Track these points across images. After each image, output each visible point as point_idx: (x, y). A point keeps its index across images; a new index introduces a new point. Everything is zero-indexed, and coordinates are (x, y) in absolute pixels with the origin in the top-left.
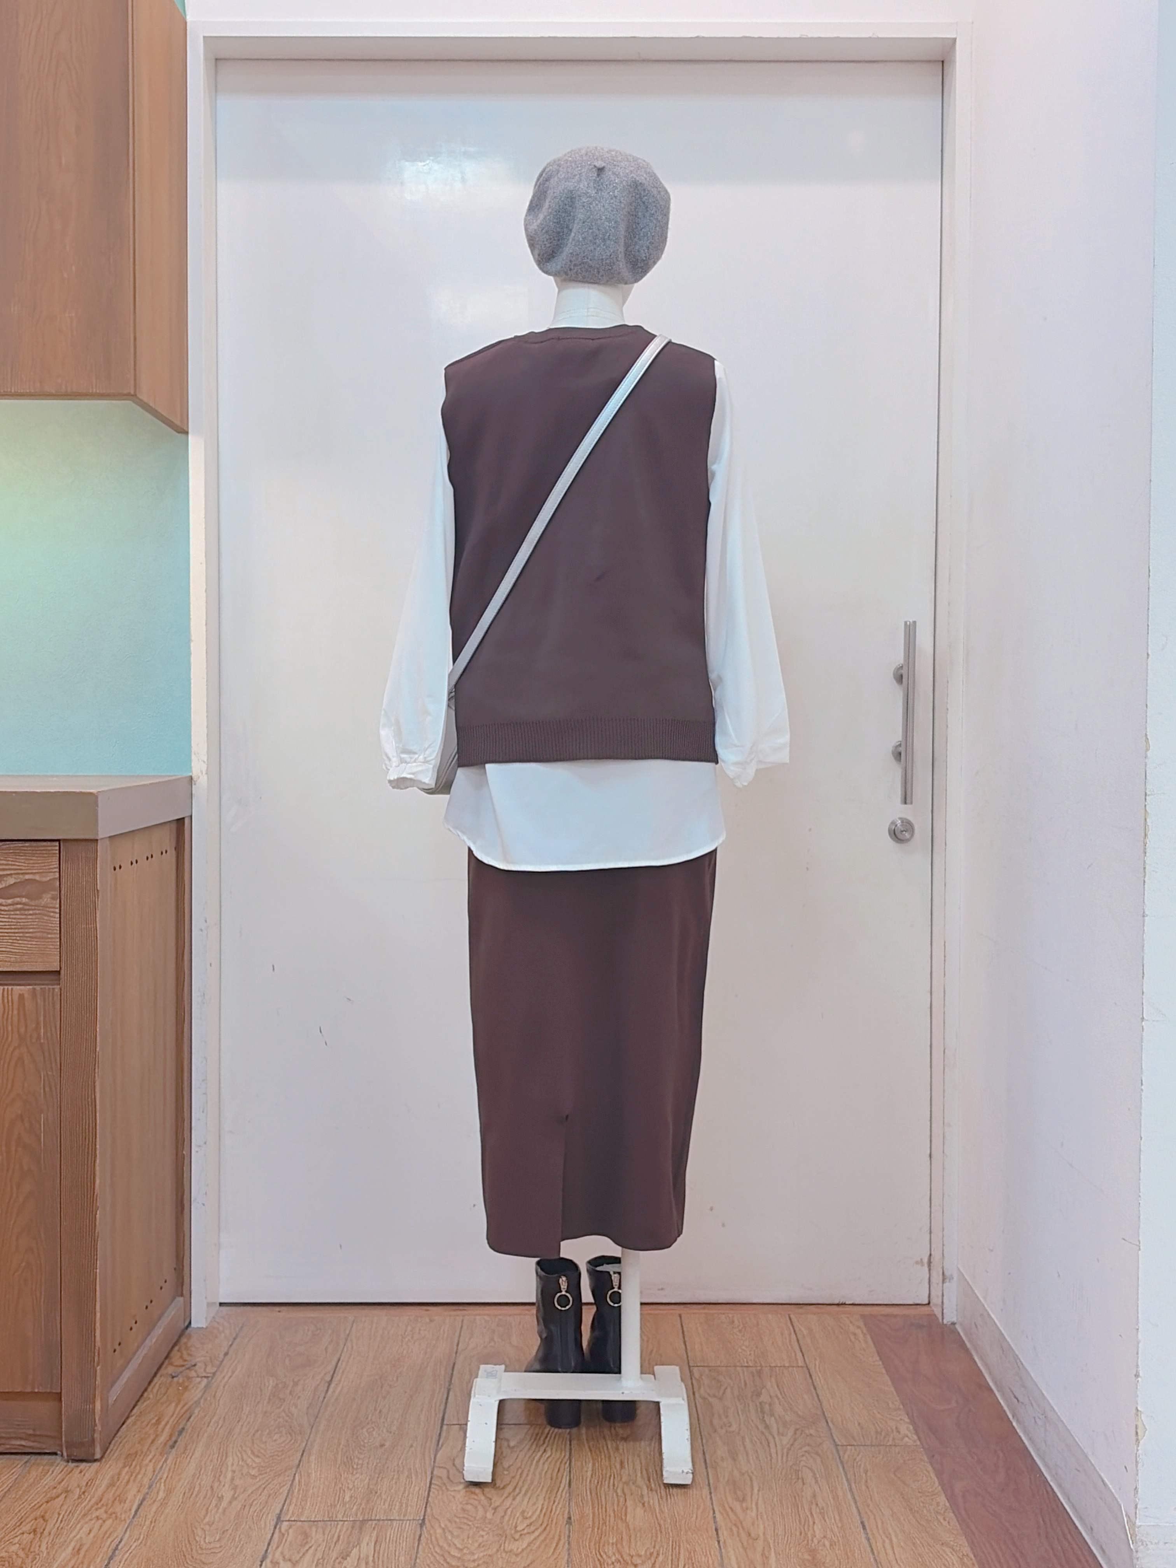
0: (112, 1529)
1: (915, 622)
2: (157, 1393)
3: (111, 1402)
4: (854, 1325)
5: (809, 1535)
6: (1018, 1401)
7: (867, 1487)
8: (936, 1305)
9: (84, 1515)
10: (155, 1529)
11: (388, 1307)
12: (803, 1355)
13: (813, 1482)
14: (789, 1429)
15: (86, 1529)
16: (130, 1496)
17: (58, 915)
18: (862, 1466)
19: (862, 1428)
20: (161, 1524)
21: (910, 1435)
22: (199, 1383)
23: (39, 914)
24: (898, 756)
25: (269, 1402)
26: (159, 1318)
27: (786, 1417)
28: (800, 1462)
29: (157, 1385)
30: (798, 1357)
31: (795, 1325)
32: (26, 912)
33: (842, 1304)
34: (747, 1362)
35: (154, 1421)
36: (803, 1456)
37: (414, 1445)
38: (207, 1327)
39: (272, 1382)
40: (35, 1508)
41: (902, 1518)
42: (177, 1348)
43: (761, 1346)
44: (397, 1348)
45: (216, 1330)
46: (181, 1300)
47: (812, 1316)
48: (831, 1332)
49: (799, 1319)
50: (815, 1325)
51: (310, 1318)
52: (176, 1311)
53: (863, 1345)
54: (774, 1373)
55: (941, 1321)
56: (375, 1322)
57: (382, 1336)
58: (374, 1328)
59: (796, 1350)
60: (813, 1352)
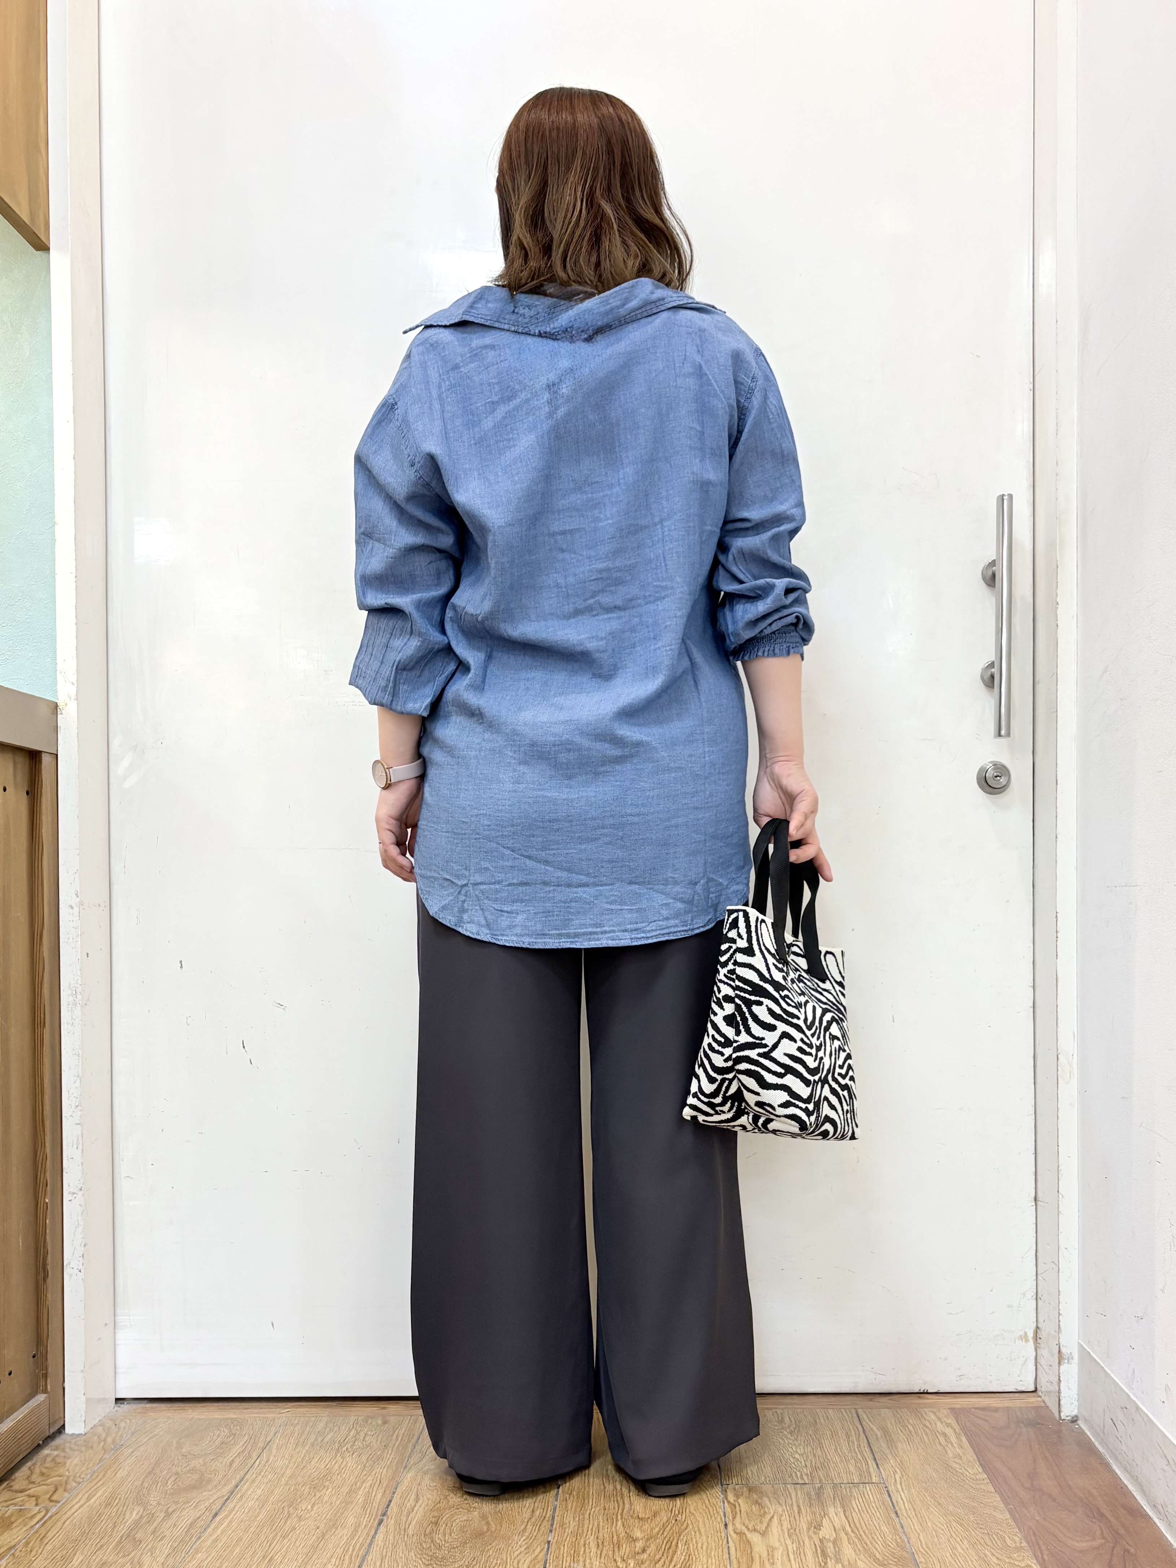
4: (942, 1422)
8: (1048, 1393)
12: (877, 1465)
27: (859, 1563)
30: (871, 1470)
31: (864, 1423)
33: (923, 1393)
34: (802, 1478)
38: (85, 1434)
42: (29, 1464)
43: (820, 1453)
44: (328, 1461)
45: (96, 1437)
46: (41, 1397)
47: (886, 1410)
48: (913, 1431)
49: (869, 1415)
50: (891, 1422)
51: (227, 1419)
52: (29, 1413)
53: (958, 1450)
54: (839, 1492)
55: (1057, 1415)
56: (311, 1424)
57: (313, 1445)
58: (306, 1432)
59: (868, 1459)
60: (892, 1462)
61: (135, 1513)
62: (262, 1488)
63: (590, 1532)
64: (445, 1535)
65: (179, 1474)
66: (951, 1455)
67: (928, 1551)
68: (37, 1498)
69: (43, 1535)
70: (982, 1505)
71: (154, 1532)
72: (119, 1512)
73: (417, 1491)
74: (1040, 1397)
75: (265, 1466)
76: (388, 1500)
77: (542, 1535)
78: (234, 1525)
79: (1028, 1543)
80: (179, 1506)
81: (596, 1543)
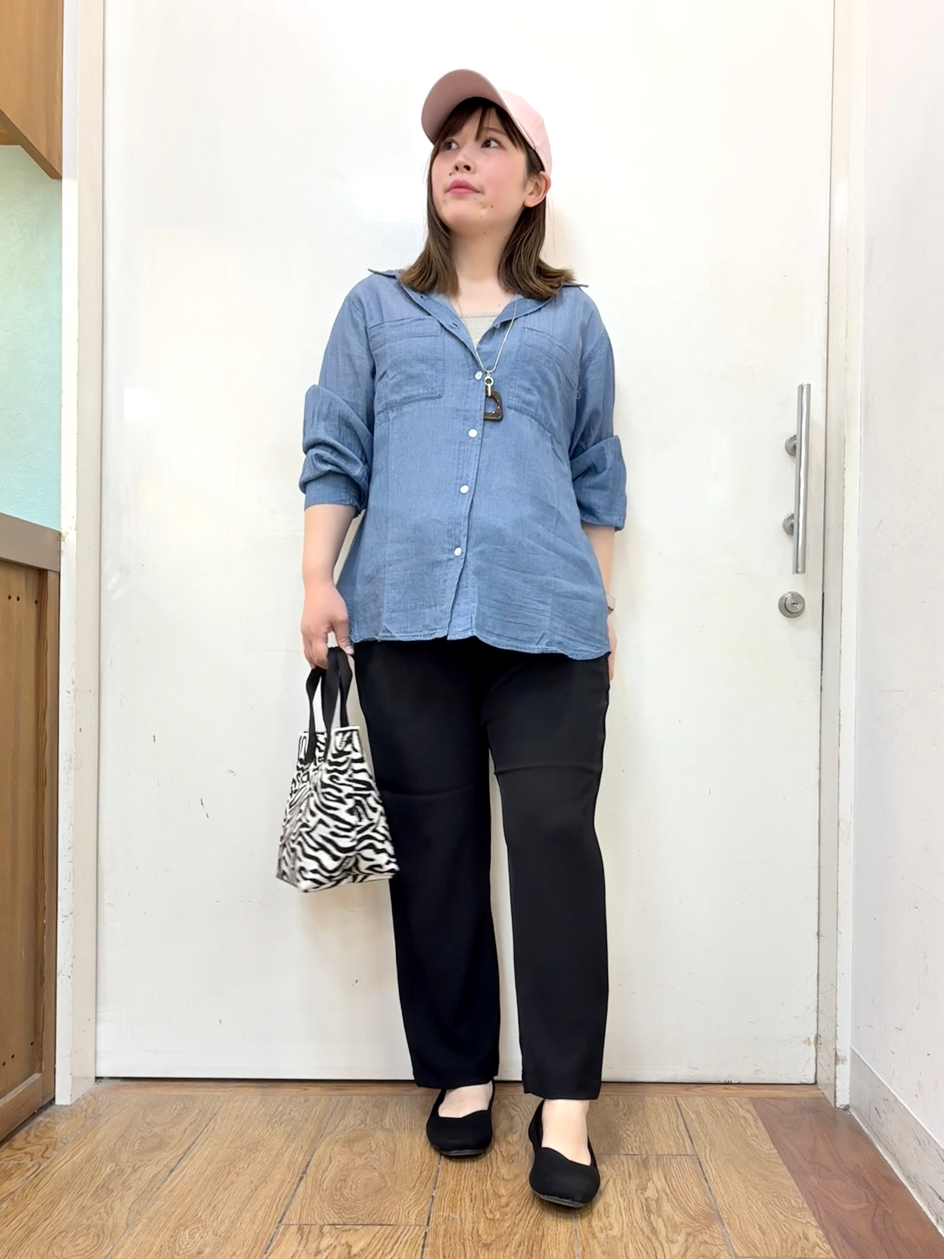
4: (743, 1108)
8: (825, 1086)
12: (692, 1143)
14: (679, 1235)
19: (764, 1233)
24: (790, 528)
30: (687, 1144)
31: (681, 1107)
33: (728, 1084)
38: (71, 1105)
42: (26, 1128)
43: (647, 1132)
44: (261, 1130)
45: (79, 1108)
46: (37, 1076)
47: (700, 1098)
48: (720, 1117)
49: (686, 1102)
50: (703, 1108)
51: (182, 1096)
52: (26, 1088)
53: (755, 1131)
54: (661, 1162)
55: (833, 1104)
56: (248, 1100)
57: (249, 1117)
58: (244, 1107)
59: (684, 1137)
60: (703, 1138)
61: (109, 1168)
62: (209, 1150)
63: (465, 1189)
64: (351, 1189)
65: (143, 1138)
66: (749, 1134)
67: (729, 1208)
68: (32, 1155)
69: (35, 1184)
70: (773, 1174)
71: (123, 1183)
72: (96, 1167)
73: (331, 1154)
74: (819, 1088)
75: (211, 1133)
76: (308, 1161)
77: (427, 1192)
78: (186, 1179)
79: (808, 1204)
80: (143, 1163)
81: (470, 1198)
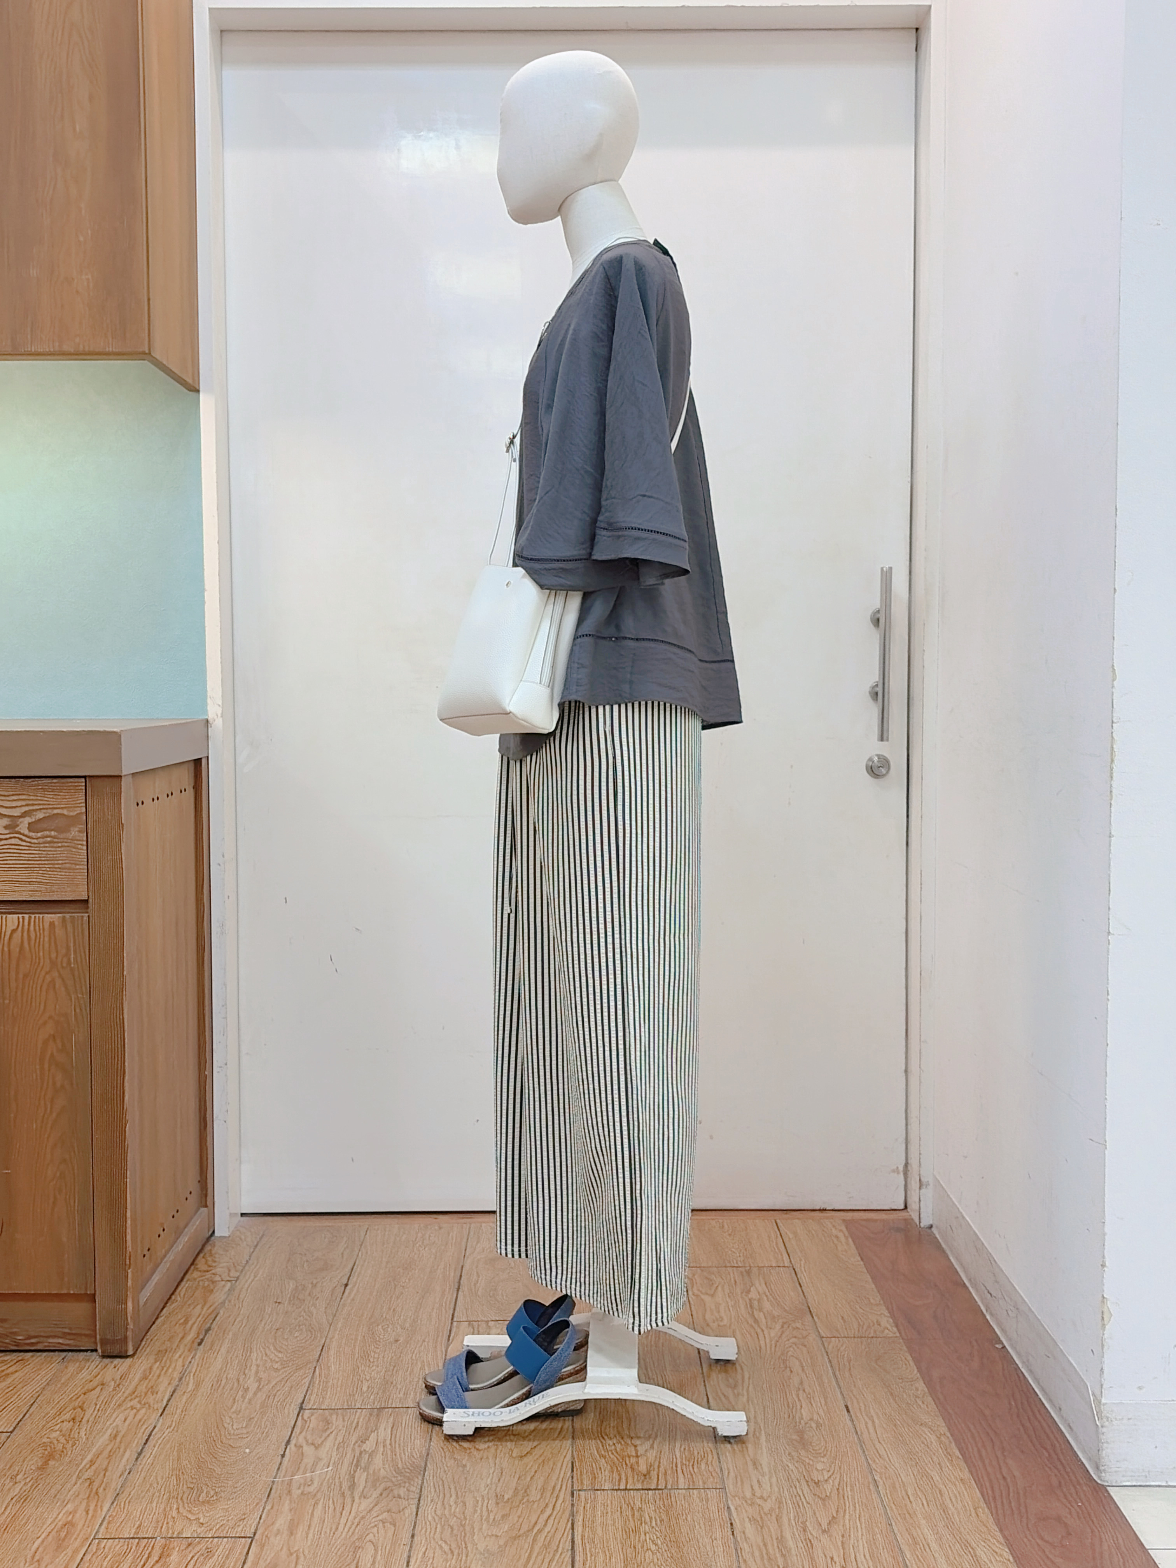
0: (145, 1418)
1: (891, 568)
2: (184, 1295)
3: (141, 1303)
4: (836, 1228)
5: (797, 1418)
6: (991, 1294)
7: (851, 1375)
9: (119, 1405)
10: (186, 1417)
11: (400, 1216)
12: (788, 1255)
13: (800, 1371)
14: (776, 1323)
15: (122, 1417)
16: (161, 1388)
17: (85, 848)
18: (846, 1356)
19: (845, 1321)
20: (191, 1413)
21: (889, 1327)
22: (224, 1286)
23: (68, 846)
24: (875, 695)
25: (289, 1303)
26: (186, 1227)
27: (774, 1312)
28: (788, 1352)
29: (184, 1289)
30: (784, 1259)
31: (780, 1229)
32: (55, 845)
33: (824, 1210)
34: (737, 1263)
35: (182, 1321)
36: (790, 1347)
37: (426, 1340)
38: (229, 1236)
39: (292, 1285)
40: (74, 1399)
41: (883, 1403)
43: (750, 1248)
44: (409, 1252)
45: (234, 1239)
46: (204, 1210)
47: (797, 1221)
48: (815, 1236)
49: (785, 1224)
50: (800, 1227)
53: (846, 1246)
54: (763, 1272)
55: (916, 1224)
56: (389, 1230)
57: (394, 1243)
58: (387, 1235)
59: (782, 1252)
60: (799, 1254)
62: (370, 1269)
65: (309, 1261)
66: (840, 1248)
67: (819, 1305)
68: (220, 1274)
70: (858, 1280)
72: (280, 1284)
74: (908, 1212)
75: (367, 1255)
76: (459, 1277)
78: (362, 1290)
80: (319, 1280)
